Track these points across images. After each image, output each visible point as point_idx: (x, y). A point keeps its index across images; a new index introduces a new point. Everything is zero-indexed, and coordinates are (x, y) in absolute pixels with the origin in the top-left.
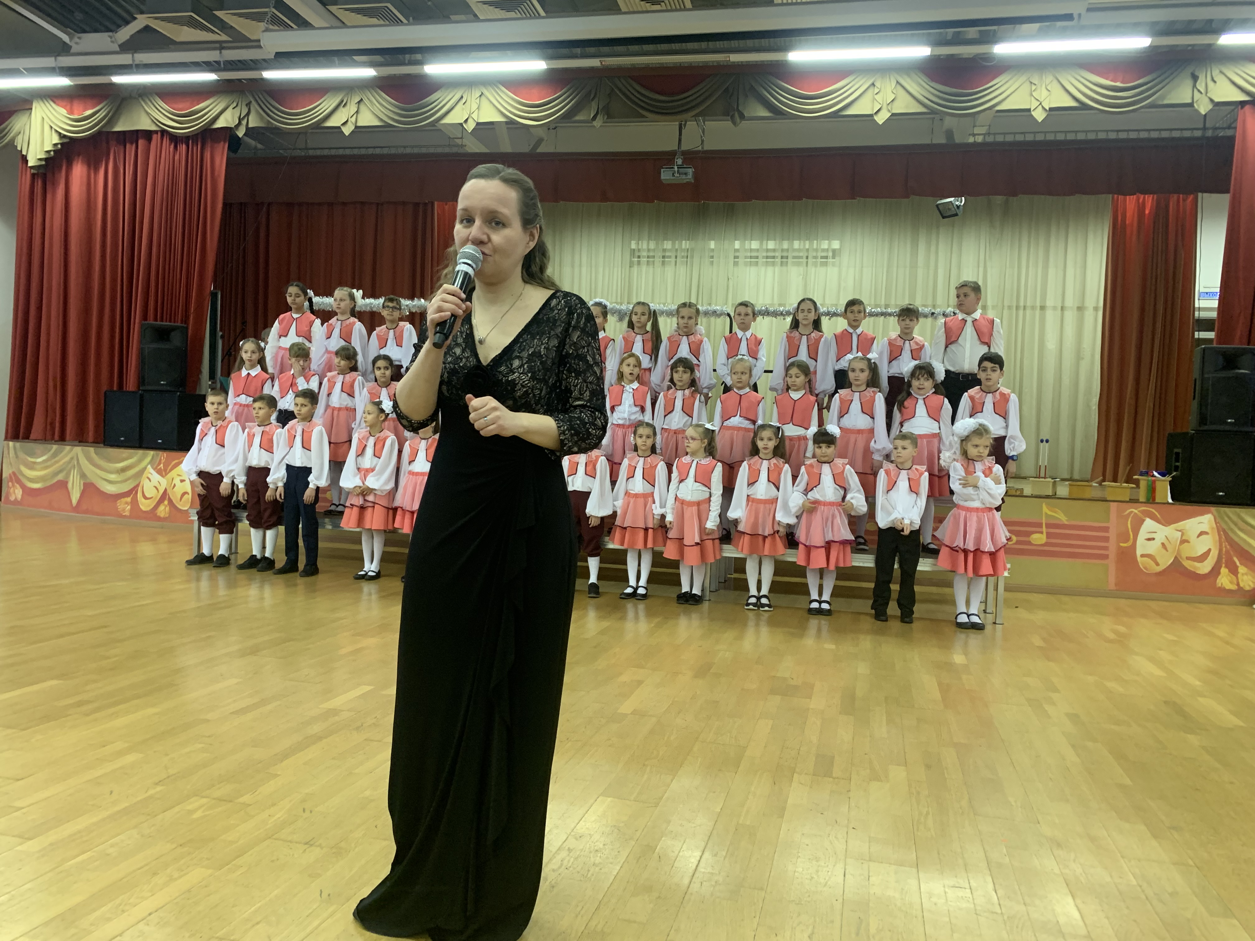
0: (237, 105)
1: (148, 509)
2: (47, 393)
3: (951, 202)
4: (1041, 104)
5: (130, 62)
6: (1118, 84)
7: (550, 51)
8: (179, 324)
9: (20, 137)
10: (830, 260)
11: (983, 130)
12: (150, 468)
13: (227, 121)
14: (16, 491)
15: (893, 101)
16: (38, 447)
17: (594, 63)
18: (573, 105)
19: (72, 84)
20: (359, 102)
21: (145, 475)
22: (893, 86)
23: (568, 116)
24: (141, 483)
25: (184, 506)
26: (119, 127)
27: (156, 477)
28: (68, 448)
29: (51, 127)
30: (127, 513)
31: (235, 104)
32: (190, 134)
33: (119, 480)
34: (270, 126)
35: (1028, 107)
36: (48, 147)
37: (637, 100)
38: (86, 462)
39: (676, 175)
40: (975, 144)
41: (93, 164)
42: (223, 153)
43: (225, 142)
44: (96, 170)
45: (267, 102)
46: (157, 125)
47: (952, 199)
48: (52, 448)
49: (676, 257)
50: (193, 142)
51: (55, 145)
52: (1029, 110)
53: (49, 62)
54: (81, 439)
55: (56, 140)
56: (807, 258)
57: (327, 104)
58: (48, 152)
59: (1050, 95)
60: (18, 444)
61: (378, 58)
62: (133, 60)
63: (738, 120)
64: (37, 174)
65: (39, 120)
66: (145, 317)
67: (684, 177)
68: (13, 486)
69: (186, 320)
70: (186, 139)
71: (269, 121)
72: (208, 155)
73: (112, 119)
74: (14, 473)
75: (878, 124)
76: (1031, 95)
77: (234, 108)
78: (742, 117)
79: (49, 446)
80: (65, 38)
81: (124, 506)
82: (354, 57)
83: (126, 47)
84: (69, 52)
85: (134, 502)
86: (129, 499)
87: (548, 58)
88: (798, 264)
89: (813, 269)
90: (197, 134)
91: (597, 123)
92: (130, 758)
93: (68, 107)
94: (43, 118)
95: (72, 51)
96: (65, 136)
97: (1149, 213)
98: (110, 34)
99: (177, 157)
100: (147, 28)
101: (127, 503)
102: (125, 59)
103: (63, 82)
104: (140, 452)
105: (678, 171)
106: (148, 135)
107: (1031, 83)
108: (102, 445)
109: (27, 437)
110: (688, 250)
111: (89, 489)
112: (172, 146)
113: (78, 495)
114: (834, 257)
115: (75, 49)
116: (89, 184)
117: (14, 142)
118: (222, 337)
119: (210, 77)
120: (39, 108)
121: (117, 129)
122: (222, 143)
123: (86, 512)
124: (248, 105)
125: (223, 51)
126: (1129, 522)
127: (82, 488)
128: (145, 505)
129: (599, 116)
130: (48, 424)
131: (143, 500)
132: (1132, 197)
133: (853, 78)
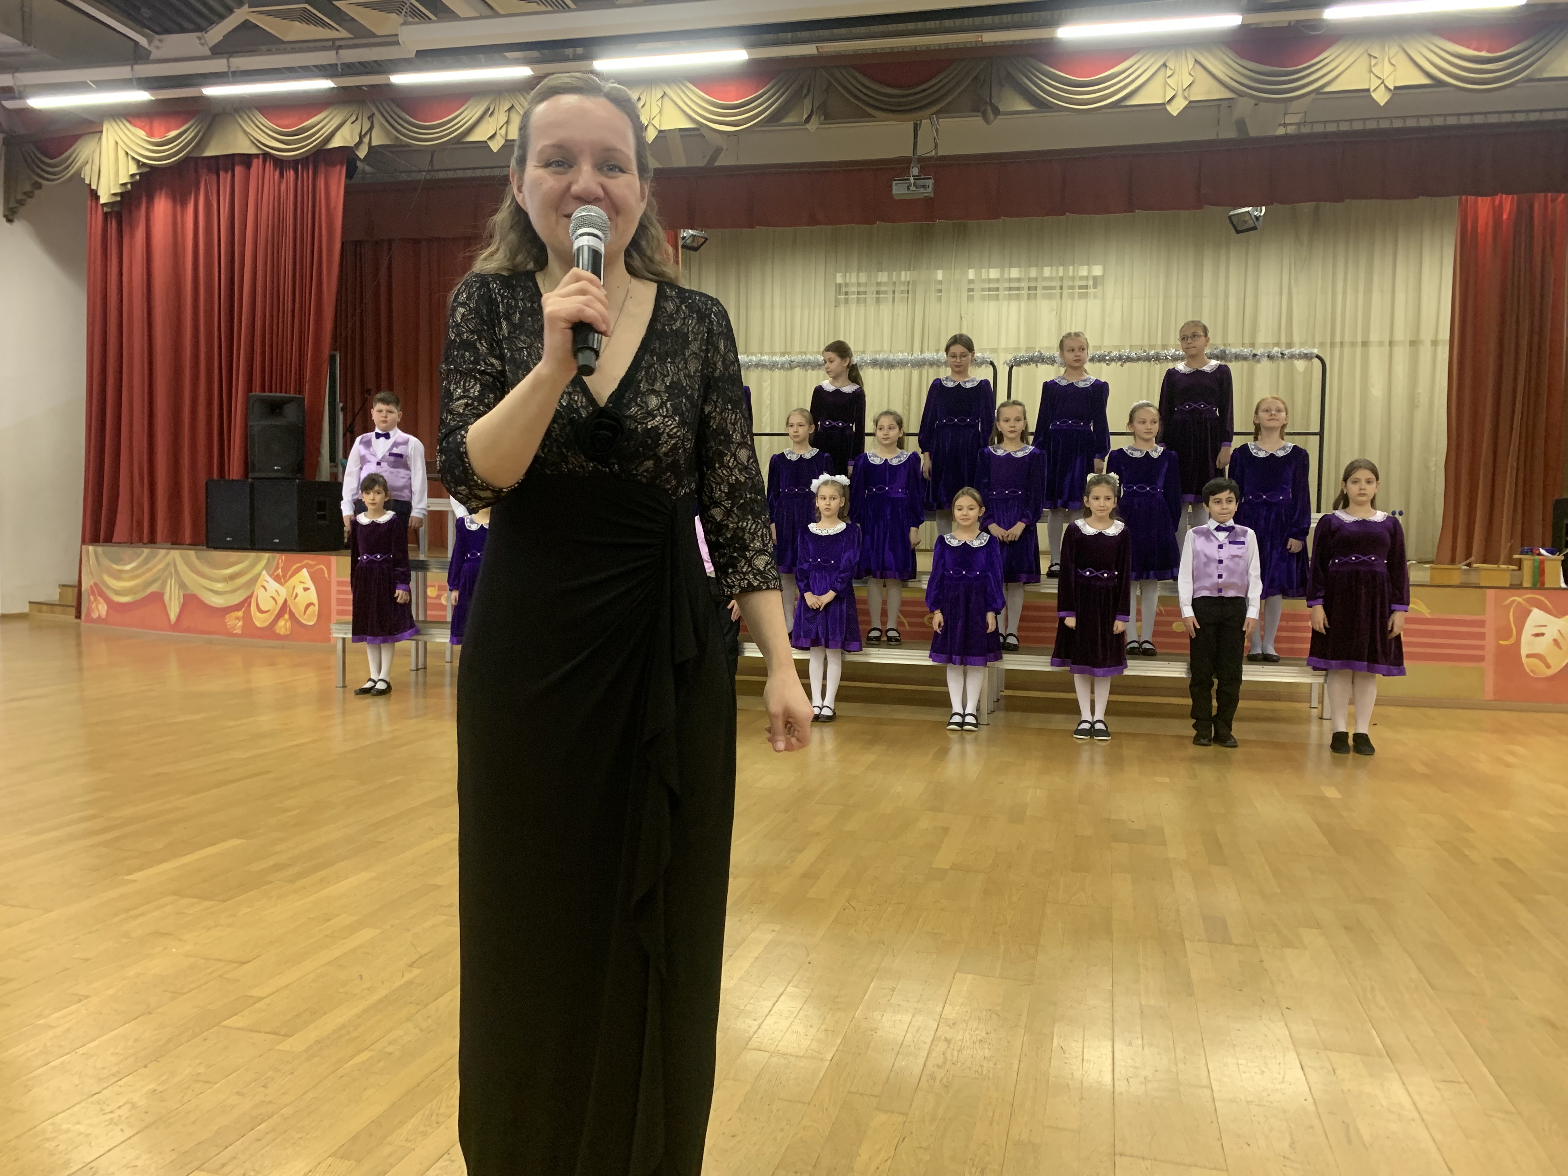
0: (357, 119)
1: (266, 624)
2: (132, 483)
3: (1248, 212)
4: (1383, 82)
5: (225, 69)
6: (1483, 54)
7: (753, 38)
8: (292, 395)
9: (88, 167)
10: (1091, 290)
11: (1296, 119)
12: (265, 575)
13: (344, 139)
14: (100, 607)
15: (1190, 85)
16: (126, 552)
17: (809, 50)
18: (781, 103)
19: (153, 98)
20: (509, 110)
21: (258, 584)
22: (1191, 66)
23: (775, 118)
24: (255, 594)
25: (309, 621)
26: (211, 151)
27: (272, 585)
28: (162, 552)
29: (127, 154)
30: (239, 631)
31: (354, 118)
32: (299, 158)
33: (228, 589)
34: (398, 143)
35: (1366, 87)
36: (125, 179)
37: (862, 96)
38: (186, 569)
39: (913, 188)
40: (1287, 137)
41: (180, 198)
42: (339, 180)
43: (342, 165)
44: (184, 204)
45: (394, 112)
46: (257, 146)
47: (1249, 209)
48: (143, 552)
49: (894, 292)
50: (302, 166)
51: (133, 176)
52: (1368, 90)
53: (124, 72)
54: (175, 541)
55: (133, 169)
56: (1061, 288)
57: (470, 113)
58: (124, 185)
59: (1395, 70)
60: (100, 549)
61: (535, 54)
62: (229, 67)
63: (992, 116)
64: (111, 213)
65: (112, 144)
66: (249, 388)
67: (922, 190)
68: (95, 599)
69: (300, 390)
70: (294, 163)
71: (397, 138)
72: (321, 183)
73: (202, 141)
74: (96, 584)
75: (1172, 115)
76: (1371, 71)
77: (353, 123)
78: (997, 112)
79: (138, 550)
80: (143, 41)
81: (235, 622)
82: (505, 54)
83: (217, 51)
84: (148, 59)
85: (248, 617)
86: (240, 614)
87: (749, 46)
88: (1050, 297)
89: (1069, 302)
90: (307, 158)
91: (812, 126)
92: (366, 935)
93: (147, 128)
94: (117, 143)
95: (152, 57)
96: (144, 164)
97: (1508, 218)
98: (199, 34)
99: (283, 187)
100: (247, 25)
101: (238, 618)
102: (219, 65)
103: (142, 96)
104: (253, 555)
105: (915, 183)
106: (246, 160)
107: (1370, 55)
108: (205, 548)
109: (109, 540)
110: (909, 282)
111: (191, 601)
112: (277, 173)
113: (178, 610)
114: (1095, 287)
115: (155, 54)
116: (175, 223)
117: (80, 175)
118: (342, 409)
119: (325, 84)
120: (110, 129)
121: (209, 153)
122: (339, 167)
123: (188, 630)
124: (371, 117)
125: (340, 51)
126: (1511, 614)
127: (182, 601)
128: (260, 621)
129: (814, 117)
130: (134, 523)
131: (259, 614)
132: (1485, 198)
133: (1140, 57)
